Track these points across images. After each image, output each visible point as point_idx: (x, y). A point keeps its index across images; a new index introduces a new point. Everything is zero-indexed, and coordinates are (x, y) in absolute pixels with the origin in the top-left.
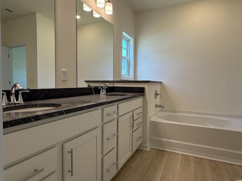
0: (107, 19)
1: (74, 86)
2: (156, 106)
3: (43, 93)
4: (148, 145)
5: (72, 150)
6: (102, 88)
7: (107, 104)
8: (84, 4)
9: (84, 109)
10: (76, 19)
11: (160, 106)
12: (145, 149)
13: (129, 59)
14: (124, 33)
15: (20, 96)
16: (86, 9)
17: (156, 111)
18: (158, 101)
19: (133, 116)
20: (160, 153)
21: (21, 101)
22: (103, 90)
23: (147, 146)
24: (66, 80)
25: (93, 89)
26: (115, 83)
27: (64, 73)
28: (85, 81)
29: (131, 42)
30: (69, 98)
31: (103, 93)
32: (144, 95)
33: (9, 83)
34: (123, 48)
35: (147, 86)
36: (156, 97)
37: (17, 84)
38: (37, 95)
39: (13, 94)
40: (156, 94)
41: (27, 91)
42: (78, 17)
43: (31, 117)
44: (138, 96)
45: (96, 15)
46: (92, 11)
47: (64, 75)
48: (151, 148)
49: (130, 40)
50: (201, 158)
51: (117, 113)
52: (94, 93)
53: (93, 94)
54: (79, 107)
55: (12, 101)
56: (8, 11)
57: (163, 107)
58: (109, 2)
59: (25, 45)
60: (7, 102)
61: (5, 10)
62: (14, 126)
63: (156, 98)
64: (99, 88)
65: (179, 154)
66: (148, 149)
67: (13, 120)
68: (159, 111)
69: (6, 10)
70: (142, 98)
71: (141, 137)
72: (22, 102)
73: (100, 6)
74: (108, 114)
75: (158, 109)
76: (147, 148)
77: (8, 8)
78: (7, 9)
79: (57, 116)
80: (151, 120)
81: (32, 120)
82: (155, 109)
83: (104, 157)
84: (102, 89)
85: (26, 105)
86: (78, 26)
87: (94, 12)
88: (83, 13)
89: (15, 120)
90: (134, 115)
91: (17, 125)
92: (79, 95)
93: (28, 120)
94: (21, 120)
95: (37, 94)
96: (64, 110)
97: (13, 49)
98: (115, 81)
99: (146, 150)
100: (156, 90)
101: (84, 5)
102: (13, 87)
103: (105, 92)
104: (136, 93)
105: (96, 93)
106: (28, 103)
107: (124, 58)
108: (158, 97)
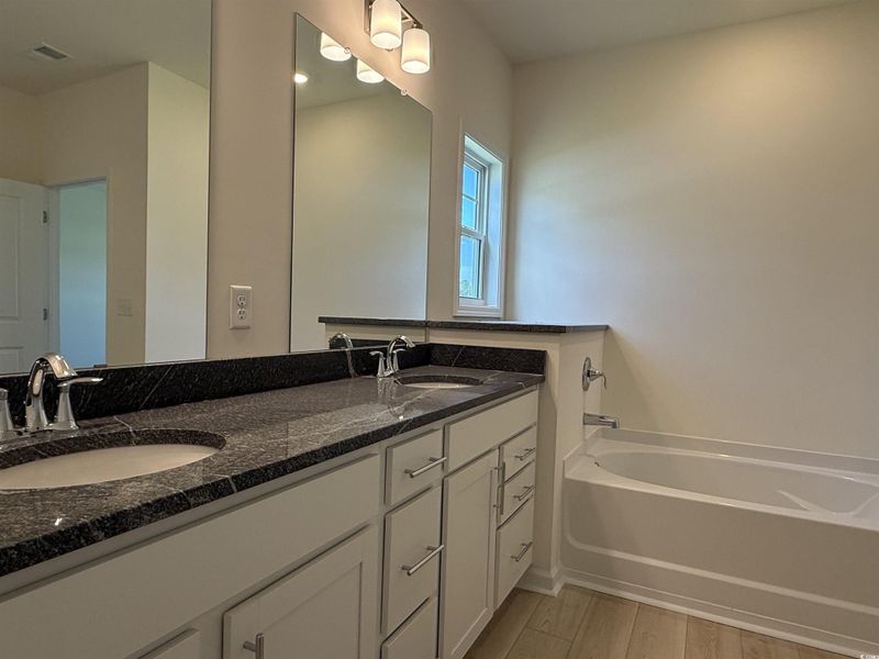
0: (406, 89)
1: (277, 350)
2: (588, 419)
3: (157, 381)
4: (554, 572)
5: (260, 641)
6: (385, 351)
7: (406, 430)
8: (323, 34)
9: (316, 463)
10: (294, 85)
11: (601, 420)
12: (543, 591)
13: (486, 237)
14: (469, 142)
15: (64, 403)
16: (332, 51)
17: (587, 437)
18: (593, 401)
19: (502, 468)
20: (604, 607)
21: (66, 421)
22: (389, 359)
23: (551, 579)
24: (248, 328)
25: (350, 358)
26: (432, 331)
27: (242, 300)
28: (321, 320)
29: (493, 173)
30: (257, 397)
31: (387, 371)
32: (543, 380)
33: (42, 317)
34: (467, 197)
35: (558, 345)
36: (588, 385)
37: (53, 354)
38: (134, 391)
39: (38, 395)
40: (588, 375)
41: (94, 380)
42: (300, 79)
43: (93, 523)
44: (520, 388)
45: (368, 75)
46: (353, 61)
47: (242, 306)
48: (566, 586)
49: (490, 165)
50: (764, 638)
51: (443, 463)
52: (352, 371)
53: (349, 376)
54: (295, 458)
55: (31, 425)
56: (49, 55)
57: (614, 425)
58: (419, 26)
59: (103, 179)
60: (10, 427)
61: (39, 54)
62: (11, 571)
63: (586, 388)
64: (373, 353)
65: (676, 614)
66: (556, 590)
67: (11, 548)
68: (596, 436)
69: (38, 50)
70: (537, 392)
71: (531, 543)
72: (73, 425)
73: (385, 41)
74: (406, 472)
75: (593, 429)
76: (549, 584)
77: (48, 46)
78: (43, 50)
79: (202, 503)
80: (567, 476)
81: (95, 533)
82: (584, 428)
83: (389, 645)
84: (385, 356)
85: (85, 437)
86: (297, 110)
87: (360, 65)
88: (320, 67)
89: (18, 547)
90: (504, 464)
91: (27, 565)
92: (296, 382)
93: (78, 537)
94: (46, 543)
95: (130, 388)
96: (233, 477)
97: (63, 192)
98: (434, 323)
99: (548, 592)
100: (587, 359)
101: (325, 38)
102: (38, 368)
103: (394, 368)
104: (513, 371)
105: (360, 373)
106: (95, 430)
107: (469, 233)
108: (595, 384)
